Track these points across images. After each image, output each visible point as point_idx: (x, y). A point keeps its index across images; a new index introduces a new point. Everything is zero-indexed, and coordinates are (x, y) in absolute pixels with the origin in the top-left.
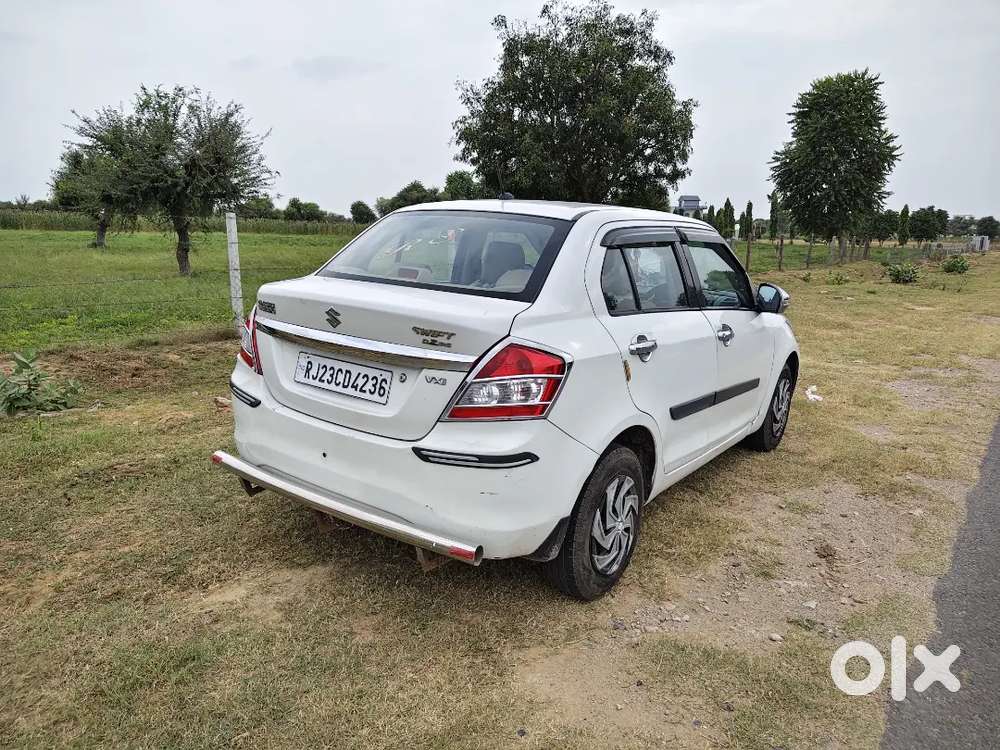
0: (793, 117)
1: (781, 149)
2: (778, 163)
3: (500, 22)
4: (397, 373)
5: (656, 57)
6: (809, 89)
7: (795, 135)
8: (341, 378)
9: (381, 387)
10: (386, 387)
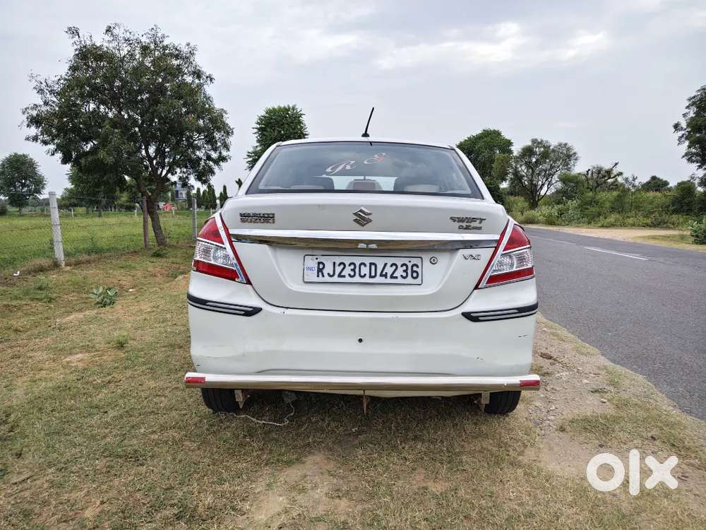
0: (256, 130)
1: (251, 150)
2: (251, 159)
3: (74, 32)
4: (426, 257)
5: (199, 77)
6: (263, 113)
7: (258, 141)
8: (365, 270)
9: (413, 271)
10: (419, 270)
